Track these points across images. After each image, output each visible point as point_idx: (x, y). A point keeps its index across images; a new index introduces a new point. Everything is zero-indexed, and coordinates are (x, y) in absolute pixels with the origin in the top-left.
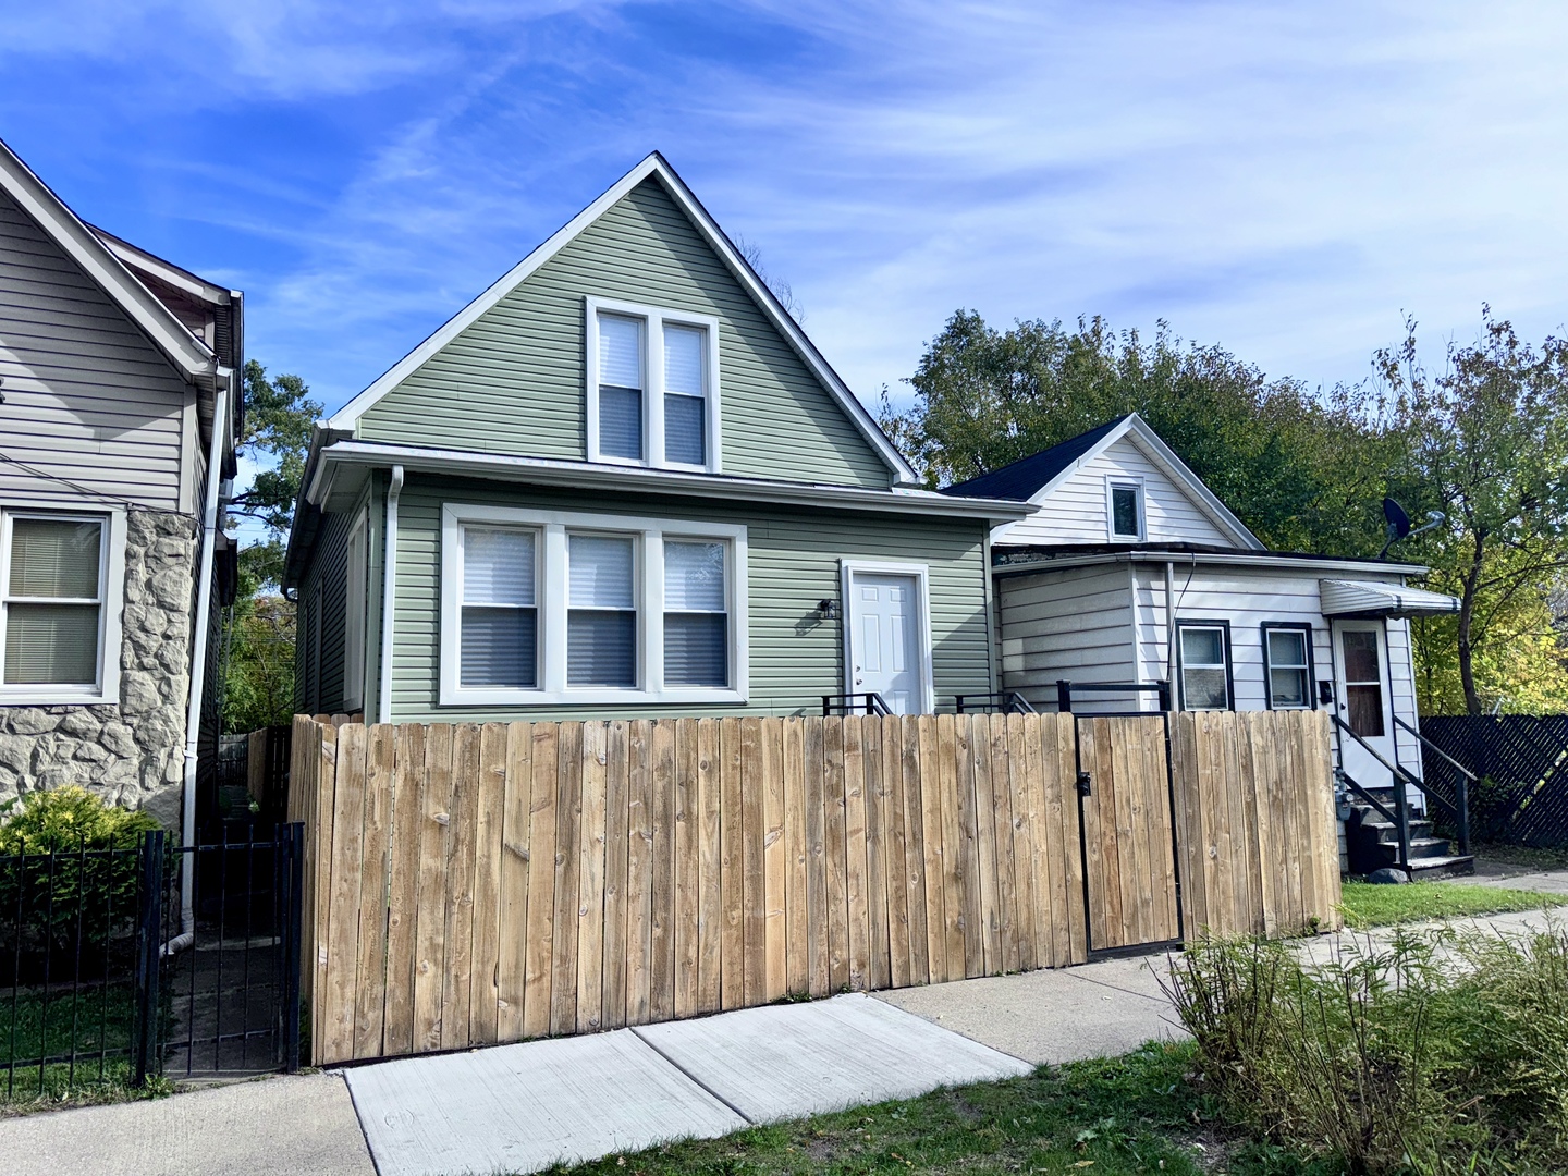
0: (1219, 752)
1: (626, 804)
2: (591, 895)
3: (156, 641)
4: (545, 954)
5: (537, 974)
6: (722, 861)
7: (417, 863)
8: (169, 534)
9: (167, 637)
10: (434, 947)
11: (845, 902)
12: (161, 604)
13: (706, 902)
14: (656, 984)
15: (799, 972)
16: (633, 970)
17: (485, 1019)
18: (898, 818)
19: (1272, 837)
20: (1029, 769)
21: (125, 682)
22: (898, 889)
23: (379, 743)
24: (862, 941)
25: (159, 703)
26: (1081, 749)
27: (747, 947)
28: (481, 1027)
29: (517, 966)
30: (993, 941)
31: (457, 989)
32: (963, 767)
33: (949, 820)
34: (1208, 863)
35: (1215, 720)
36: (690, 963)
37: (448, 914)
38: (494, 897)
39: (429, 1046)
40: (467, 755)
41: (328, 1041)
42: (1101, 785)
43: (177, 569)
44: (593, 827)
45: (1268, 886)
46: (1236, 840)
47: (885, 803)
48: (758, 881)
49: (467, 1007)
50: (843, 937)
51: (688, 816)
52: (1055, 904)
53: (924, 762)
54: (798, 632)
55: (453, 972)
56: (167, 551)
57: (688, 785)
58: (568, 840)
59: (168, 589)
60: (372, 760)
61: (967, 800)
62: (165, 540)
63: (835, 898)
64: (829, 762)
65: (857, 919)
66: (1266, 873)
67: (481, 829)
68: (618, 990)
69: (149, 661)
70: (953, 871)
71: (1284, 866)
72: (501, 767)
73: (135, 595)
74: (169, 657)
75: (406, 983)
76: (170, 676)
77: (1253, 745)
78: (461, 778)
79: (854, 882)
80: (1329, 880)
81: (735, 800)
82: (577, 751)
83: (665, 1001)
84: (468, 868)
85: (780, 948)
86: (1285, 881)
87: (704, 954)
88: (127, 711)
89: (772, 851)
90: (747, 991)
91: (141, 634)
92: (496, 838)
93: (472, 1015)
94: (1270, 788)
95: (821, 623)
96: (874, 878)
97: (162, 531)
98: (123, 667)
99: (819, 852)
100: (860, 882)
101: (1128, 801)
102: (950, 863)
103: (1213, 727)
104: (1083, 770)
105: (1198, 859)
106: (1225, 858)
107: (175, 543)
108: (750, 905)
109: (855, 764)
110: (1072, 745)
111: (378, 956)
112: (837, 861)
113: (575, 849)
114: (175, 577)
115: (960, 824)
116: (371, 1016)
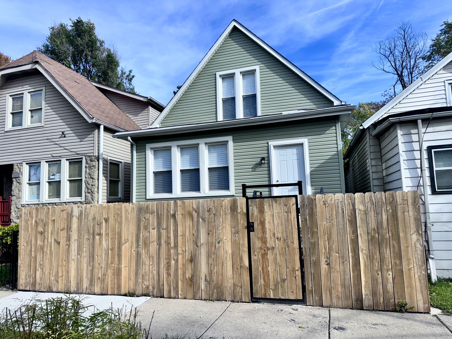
0: (332, 214)
1: (83, 230)
2: (74, 255)
3: (90, 186)
4: (64, 270)
5: (62, 275)
6: (109, 249)
7: (37, 242)
8: (92, 161)
9: (92, 185)
10: (40, 264)
11: (148, 266)
12: (91, 178)
13: (104, 261)
14: (90, 283)
15: (132, 287)
16: (84, 278)
17: (50, 285)
18: (169, 238)
19: (370, 257)
20: (224, 220)
21: (86, 196)
22: (168, 263)
23: (30, 212)
24: (154, 280)
25: (91, 201)
26: (250, 212)
27: (116, 276)
28: (50, 287)
29: (57, 272)
30: (206, 286)
31: (45, 276)
32: (195, 219)
33: (189, 239)
34: (324, 266)
35: (330, 198)
36: (99, 278)
37: (43, 256)
38: (52, 253)
39: (39, 289)
40: (47, 215)
41: (20, 285)
42: (260, 227)
43: (94, 169)
44: (74, 236)
45: (366, 282)
46: (343, 257)
47: (164, 232)
48: (119, 256)
49: (47, 281)
50: (147, 278)
51: (100, 234)
52: (235, 276)
53: (179, 217)
54: (253, 170)
55: (44, 272)
56: (92, 165)
57: (100, 224)
58: (69, 239)
59: (92, 174)
60: (29, 217)
61: (196, 232)
62: (92, 163)
63: (145, 264)
64: (145, 218)
65: (152, 272)
66: (365, 275)
67: (50, 234)
68: (81, 283)
69: (90, 191)
70: (190, 258)
71: (380, 273)
72: (54, 218)
73: (87, 176)
74: (92, 190)
75: (35, 273)
76: (93, 194)
77: (357, 210)
78: (46, 221)
79: (152, 259)
80: (418, 284)
81: (113, 230)
82: (71, 214)
83: (92, 288)
84: (47, 245)
85: (126, 278)
86: (380, 280)
87: (103, 276)
88: (86, 203)
89: (125, 247)
90: (116, 290)
91: (88, 185)
92: (53, 237)
93: (48, 284)
94: (370, 231)
95: (261, 166)
96: (159, 258)
97: (91, 161)
98: (85, 193)
99: (140, 248)
100: (154, 259)
101: (274, 235)
102: (188, 255)
103: (329, 202)
104: (250, 221)
105: (317, 264)
106: (336, 265)
107: (93, 163)
108: (117, 263)
109: (153, 218)
110: (245, 211)
111: (29, 265)
112: (146, 251)
113: (71, 242)
114: (93, 171)
115: (193, 241)
116: (28, 280)
